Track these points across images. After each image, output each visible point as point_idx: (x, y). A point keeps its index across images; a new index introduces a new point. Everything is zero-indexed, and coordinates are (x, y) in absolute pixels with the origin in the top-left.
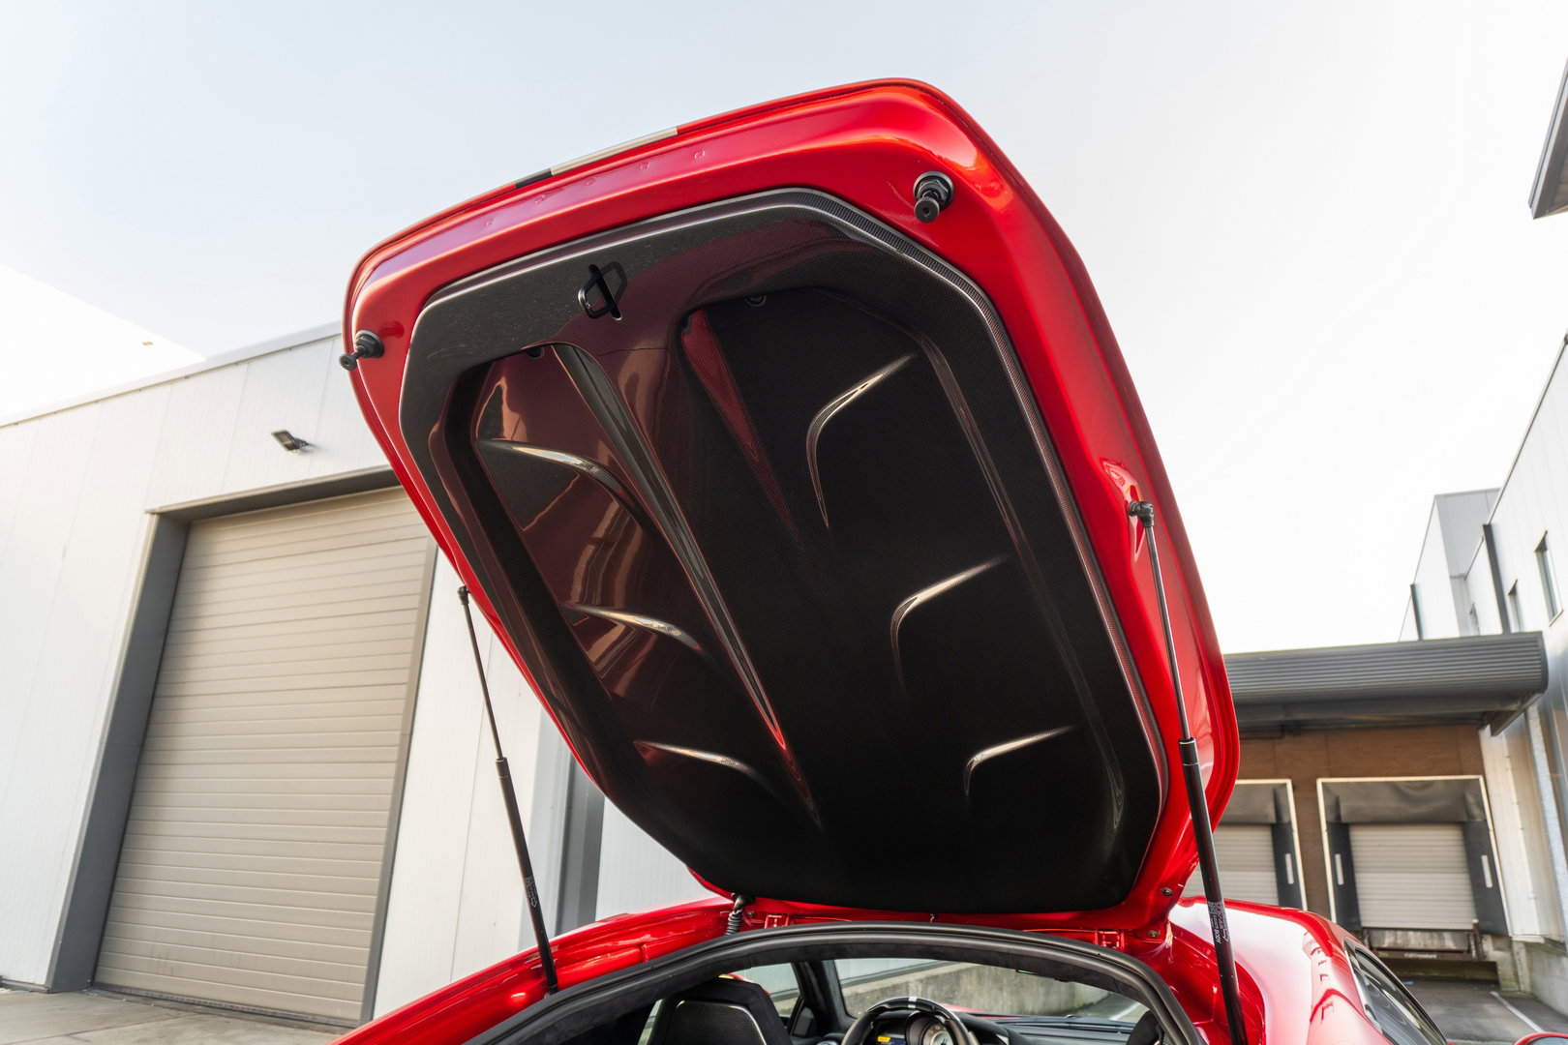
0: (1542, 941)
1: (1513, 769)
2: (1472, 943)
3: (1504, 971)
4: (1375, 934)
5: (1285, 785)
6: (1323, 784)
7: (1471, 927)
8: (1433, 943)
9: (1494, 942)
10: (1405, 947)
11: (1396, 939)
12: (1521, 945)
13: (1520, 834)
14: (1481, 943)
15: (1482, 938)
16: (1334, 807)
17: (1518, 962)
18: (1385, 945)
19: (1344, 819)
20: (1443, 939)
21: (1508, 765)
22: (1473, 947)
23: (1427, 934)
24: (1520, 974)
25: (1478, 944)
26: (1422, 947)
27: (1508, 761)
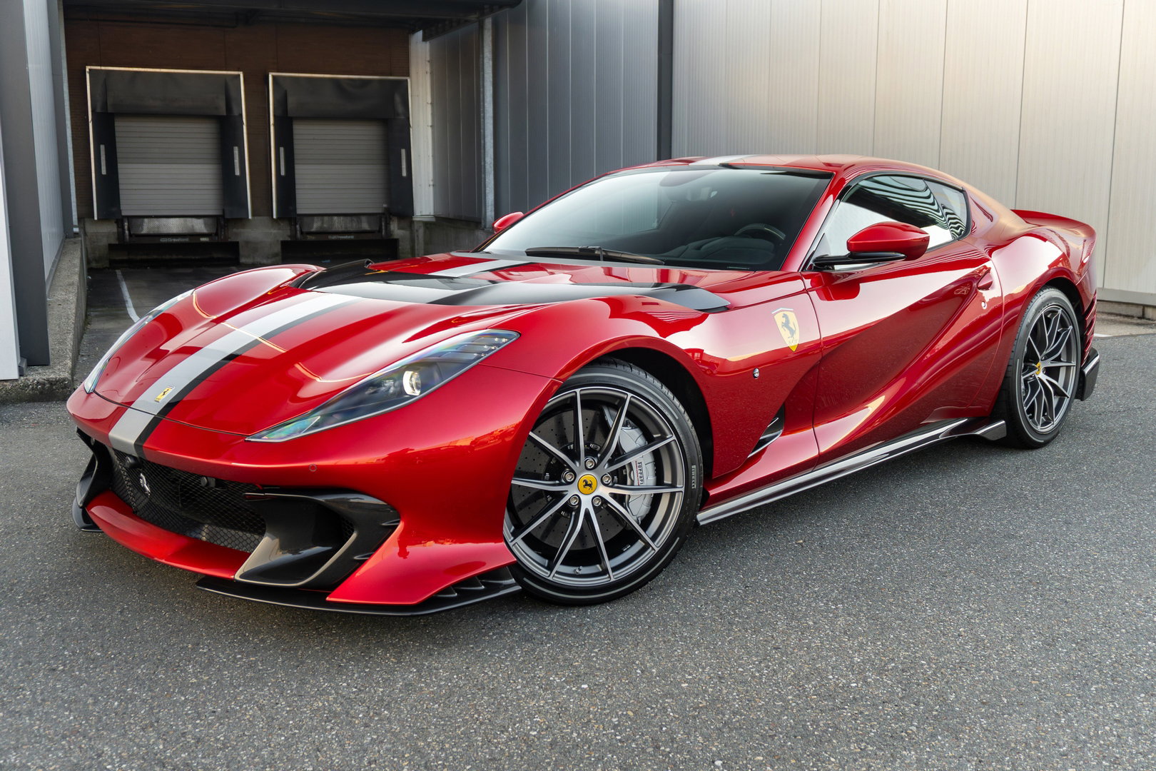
0: (434, 220)
1: (431, 73)
2: (383, 224)
3: (404, 246)
4: (306, 219)
5: (239, 75)
6: (274, 77)
7: (380, 211)
8: (352, 225)
9: (398, 224)
10: (330, 230)
11: (323, 223)
12: (421, 224)
13: (430, 130)
14: (390, 224)
15: (391, 219)
16: (282, 102)
17: (416, 238)
18: (314, 230)
19: (290, 115)
20: (361, 222)
21: (428, 69)
22: (383, 227)
23: (349, 218)
24: (416, 247)
25: (387, 224)
26: (343, 229)
27: (428, 64)
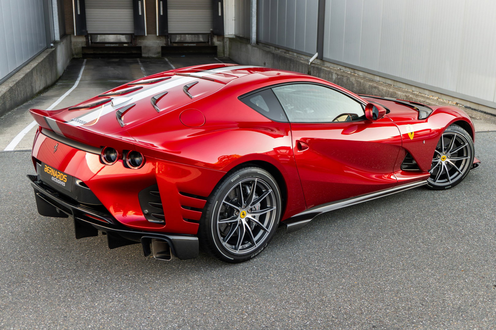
0: (234, 37)
2: (210, 39)
3: (220, 49)
4: (173, 36)
7: (209, 32)
8: (195, 39)
9: (217, 39)
10: (184, 41)
11: (181, 38)
12: (228, 39)
14: (213, 39)
15: (213, 36)
17: (225, 46)
18: (176, 41)
20: (199, 37)
22: (210, 40)
23: (193, 36)
24: (225, 50)
25: (212, 39)
26: (191, 41)
